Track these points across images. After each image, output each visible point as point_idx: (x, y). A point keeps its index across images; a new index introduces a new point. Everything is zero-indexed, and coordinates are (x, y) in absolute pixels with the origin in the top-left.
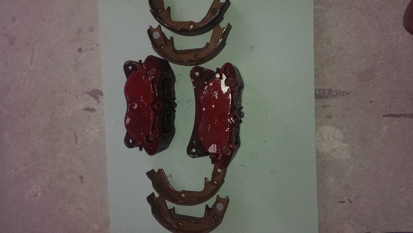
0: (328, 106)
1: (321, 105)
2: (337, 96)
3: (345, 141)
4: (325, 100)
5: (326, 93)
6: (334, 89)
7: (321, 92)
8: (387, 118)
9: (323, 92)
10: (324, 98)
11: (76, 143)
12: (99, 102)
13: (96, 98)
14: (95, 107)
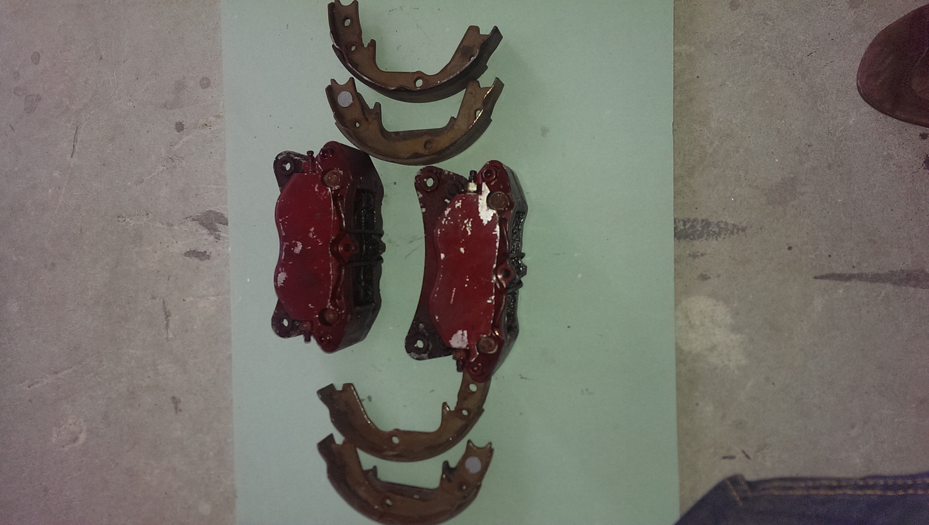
0: (702, 255)
2: (719, 234)
3: (735, 329)
4: (694, 242)
5: (699, 227)
6: (713, 220)
7: (688, 225)
8: (824, 283)
9: (692, 226)
10: (694, 239)
11: (167, 326)
12: (219, 240)
13: (212, 229)
14: (211, 250)
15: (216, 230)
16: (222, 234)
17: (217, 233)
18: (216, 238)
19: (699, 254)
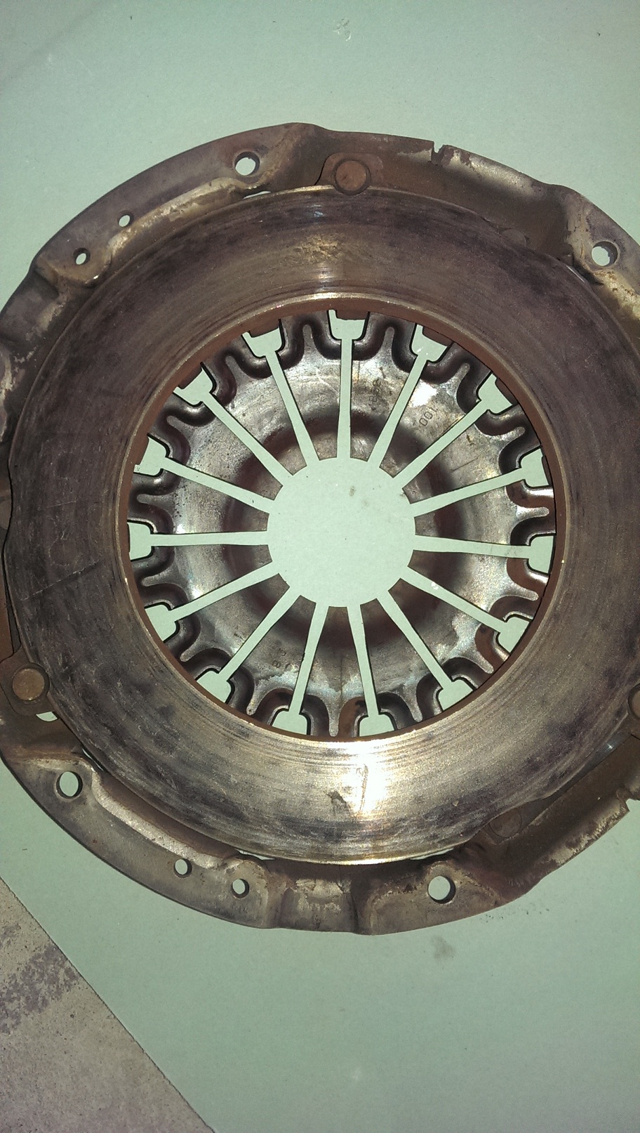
1: (25, 929)
4: (28, 956)
5: (42, 987)
6: (30, 1020)
7: (62, 975)
9: (54, 980)
10: (33, 961)
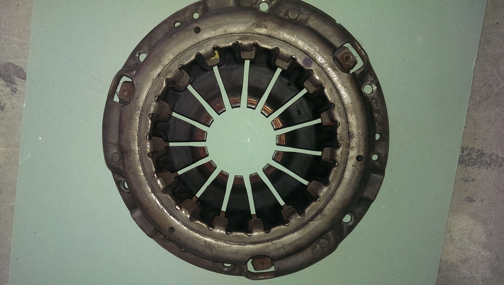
0: (473, 180)
2: (490, 164)
12: (15, 93)
13: (9, 81)
14: (5, 101)
15: (13, 82)
16: (19, 88)
17: (14, 86)
18: (13, 91)
19: (470, 179)
